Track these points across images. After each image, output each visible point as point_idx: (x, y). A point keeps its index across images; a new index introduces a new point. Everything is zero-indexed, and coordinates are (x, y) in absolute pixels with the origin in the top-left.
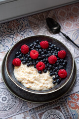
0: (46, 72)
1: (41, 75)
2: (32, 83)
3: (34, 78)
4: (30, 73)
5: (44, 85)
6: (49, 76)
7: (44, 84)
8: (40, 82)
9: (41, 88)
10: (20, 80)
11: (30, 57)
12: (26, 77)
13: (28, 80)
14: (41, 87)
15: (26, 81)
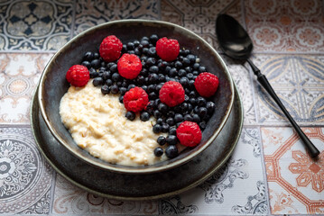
0: (145, 119)
1: (130, 124)
2: (98, 137)
3: (109, 125)
4: (101, 111)
5: (127, 152)
6: (150, 131)
7: (128, 147)
8: (120, 141)
9: (117, 157)
10: (69, 122)
11: (116, 70)
12: (86, 119)
13: (90, 129)
14: (117, 153)
15: (84, 130)
